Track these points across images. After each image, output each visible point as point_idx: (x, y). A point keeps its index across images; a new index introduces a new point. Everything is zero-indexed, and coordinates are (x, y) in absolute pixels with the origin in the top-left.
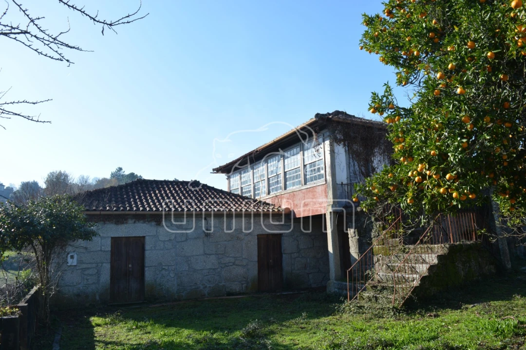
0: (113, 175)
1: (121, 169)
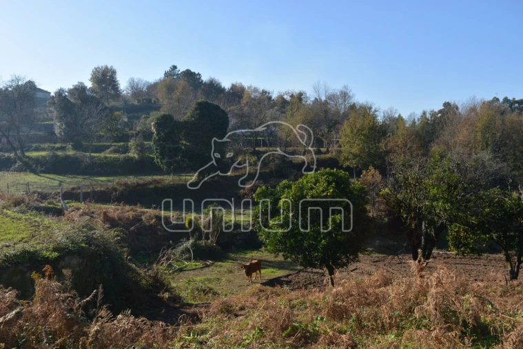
0: (167, 74)
1: (175, 67)
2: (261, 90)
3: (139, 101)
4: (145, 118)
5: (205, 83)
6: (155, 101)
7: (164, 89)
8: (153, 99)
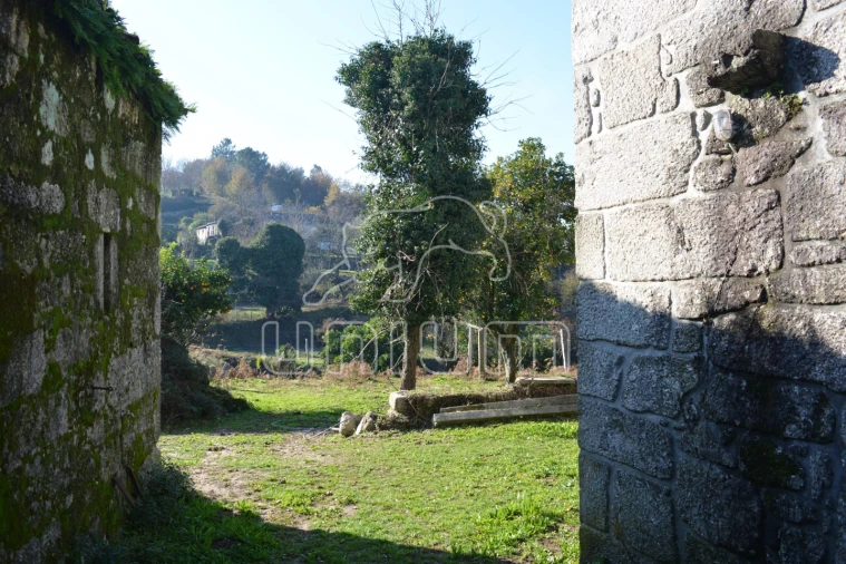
2: (354, 185)
3: (174, 193)
4: (185, 221)
5: (273, 168)
6: (198, 193)
7: (212, 177)
8: (195, 190)
